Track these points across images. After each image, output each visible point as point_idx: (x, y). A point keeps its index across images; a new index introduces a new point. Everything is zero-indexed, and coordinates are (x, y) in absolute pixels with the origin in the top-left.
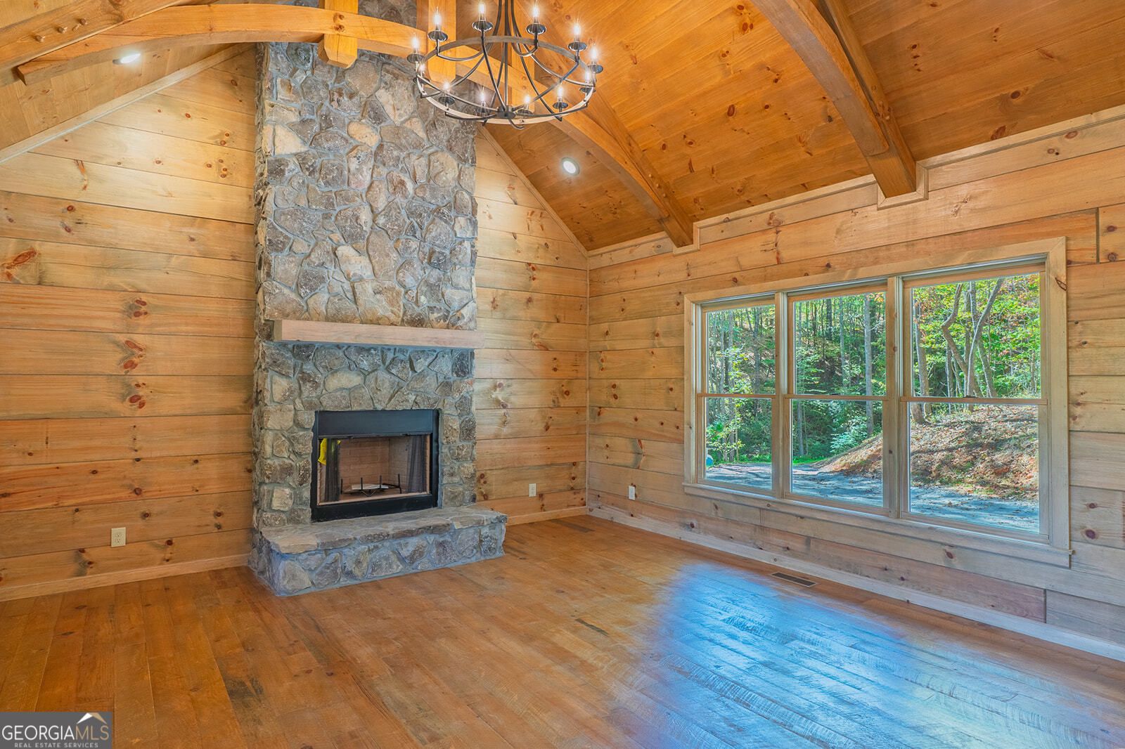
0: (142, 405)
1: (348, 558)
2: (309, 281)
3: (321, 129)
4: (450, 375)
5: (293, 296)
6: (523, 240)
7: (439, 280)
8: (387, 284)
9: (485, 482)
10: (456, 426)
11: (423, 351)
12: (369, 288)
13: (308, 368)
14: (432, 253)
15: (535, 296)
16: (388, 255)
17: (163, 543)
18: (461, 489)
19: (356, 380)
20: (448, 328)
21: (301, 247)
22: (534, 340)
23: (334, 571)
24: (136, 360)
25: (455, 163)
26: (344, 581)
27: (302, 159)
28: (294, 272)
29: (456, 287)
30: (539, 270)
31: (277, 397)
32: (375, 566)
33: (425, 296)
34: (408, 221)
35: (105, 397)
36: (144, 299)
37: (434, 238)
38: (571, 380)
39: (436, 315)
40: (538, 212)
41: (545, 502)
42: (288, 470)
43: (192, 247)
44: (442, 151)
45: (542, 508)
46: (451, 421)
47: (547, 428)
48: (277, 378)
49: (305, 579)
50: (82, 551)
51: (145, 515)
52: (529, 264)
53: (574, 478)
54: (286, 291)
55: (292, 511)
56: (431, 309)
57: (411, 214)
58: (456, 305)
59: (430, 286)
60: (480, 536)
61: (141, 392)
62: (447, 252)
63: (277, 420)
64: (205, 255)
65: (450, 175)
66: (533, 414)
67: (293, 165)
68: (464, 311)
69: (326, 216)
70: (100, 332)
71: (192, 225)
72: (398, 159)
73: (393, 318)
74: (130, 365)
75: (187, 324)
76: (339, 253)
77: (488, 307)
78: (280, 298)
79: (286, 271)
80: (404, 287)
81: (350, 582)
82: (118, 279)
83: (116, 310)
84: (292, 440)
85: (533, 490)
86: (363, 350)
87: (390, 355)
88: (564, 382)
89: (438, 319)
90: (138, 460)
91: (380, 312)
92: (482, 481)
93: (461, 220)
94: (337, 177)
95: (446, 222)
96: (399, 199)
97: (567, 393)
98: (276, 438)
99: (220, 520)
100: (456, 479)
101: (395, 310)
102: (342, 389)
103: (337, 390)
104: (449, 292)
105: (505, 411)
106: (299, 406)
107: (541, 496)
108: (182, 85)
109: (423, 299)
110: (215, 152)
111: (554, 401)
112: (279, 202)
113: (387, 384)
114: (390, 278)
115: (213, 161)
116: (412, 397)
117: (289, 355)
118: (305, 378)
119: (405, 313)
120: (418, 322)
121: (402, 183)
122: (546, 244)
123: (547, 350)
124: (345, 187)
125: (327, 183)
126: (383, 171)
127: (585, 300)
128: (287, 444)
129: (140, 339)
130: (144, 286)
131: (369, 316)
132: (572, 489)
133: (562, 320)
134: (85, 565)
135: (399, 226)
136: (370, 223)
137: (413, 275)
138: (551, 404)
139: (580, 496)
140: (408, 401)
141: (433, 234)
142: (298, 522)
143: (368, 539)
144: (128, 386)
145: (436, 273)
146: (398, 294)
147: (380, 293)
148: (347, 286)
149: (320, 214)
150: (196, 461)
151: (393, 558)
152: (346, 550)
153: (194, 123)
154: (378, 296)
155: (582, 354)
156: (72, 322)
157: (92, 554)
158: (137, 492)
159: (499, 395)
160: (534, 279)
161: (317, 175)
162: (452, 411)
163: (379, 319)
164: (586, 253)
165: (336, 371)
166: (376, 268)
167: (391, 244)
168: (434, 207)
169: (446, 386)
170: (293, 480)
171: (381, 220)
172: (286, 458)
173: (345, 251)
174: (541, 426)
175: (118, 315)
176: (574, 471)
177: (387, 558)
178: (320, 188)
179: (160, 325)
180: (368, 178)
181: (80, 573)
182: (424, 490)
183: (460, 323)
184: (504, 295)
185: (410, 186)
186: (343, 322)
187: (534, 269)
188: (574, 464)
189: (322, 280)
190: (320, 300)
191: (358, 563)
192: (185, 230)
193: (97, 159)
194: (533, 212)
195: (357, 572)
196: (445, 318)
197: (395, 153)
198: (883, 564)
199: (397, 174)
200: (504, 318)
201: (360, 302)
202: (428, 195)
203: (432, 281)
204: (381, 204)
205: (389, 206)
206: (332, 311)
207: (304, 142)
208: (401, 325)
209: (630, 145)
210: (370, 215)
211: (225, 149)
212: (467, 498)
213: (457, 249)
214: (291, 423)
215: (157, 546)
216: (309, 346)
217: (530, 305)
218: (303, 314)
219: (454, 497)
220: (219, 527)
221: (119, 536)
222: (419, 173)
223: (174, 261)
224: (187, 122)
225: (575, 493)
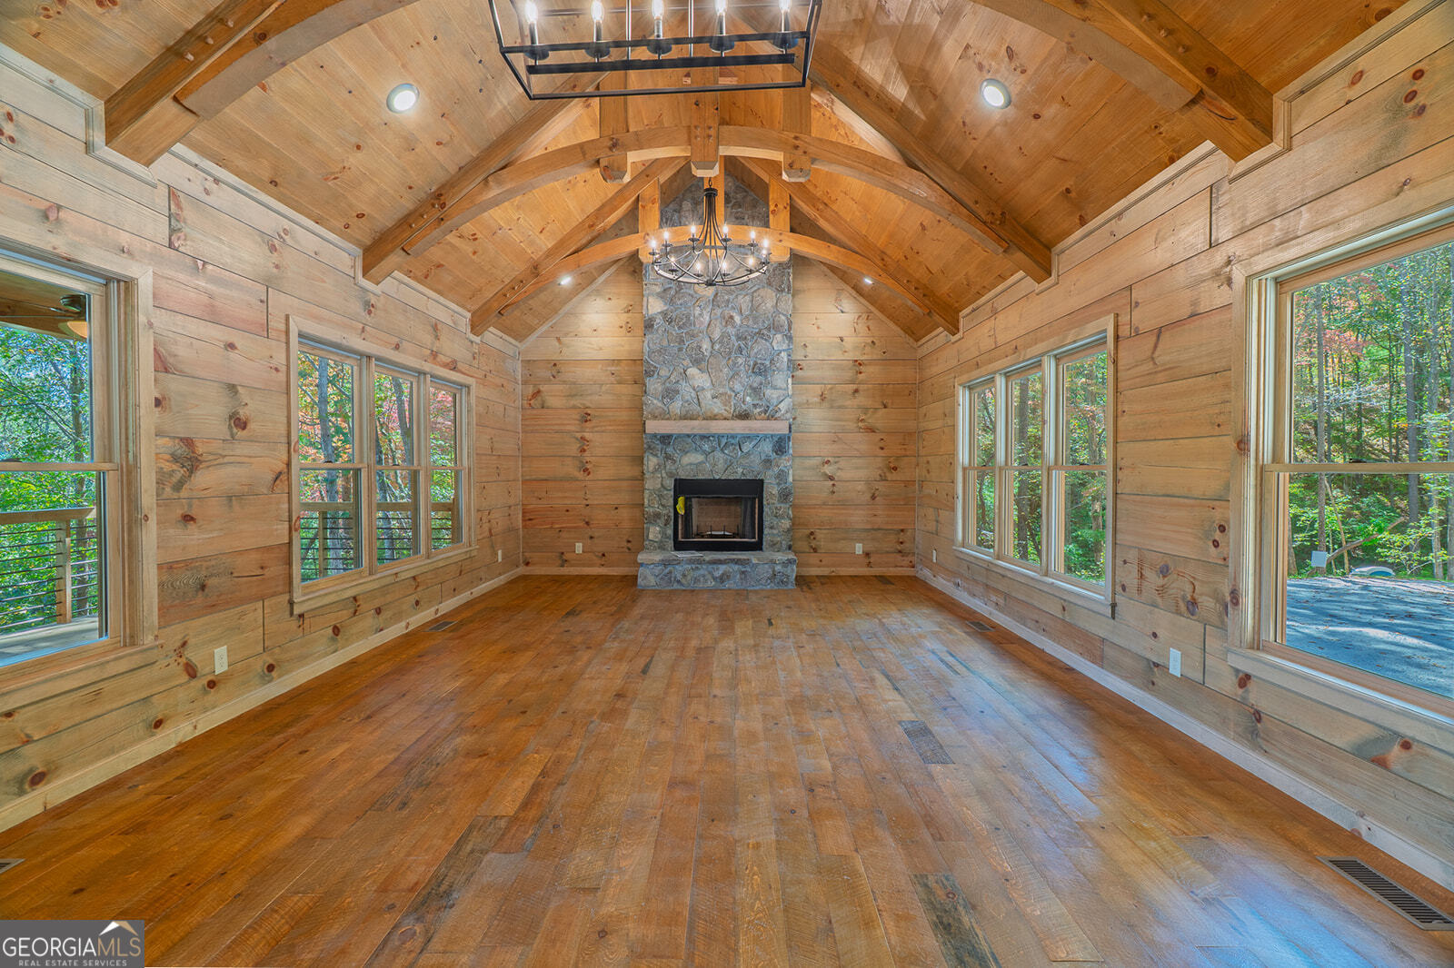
0: (589, 474)
1: (678, 571)
2: (670, 394)
3: (676, 292)
4: (771, 454)
5: (660, 404)
6: (850, 341)
7: (761, 384)
8: (721, 390)
9: (814, 538)
10: (775, 491)
11: (748, 438)
12: (708, 395)
13: (670, 450)
14: (755, 364)
15: (862, 387)
16: (721, 371)
17: (600, 554)
18: (779, 539)
19: (700, 458)
20: (768, 419)
21: (664, 372)
22: (860, 424)
23: (669, 578)
24: (586, 448)
25: (774, 294)
26: (676, 586)
27: (664, 314)
28: (660, 389)
29: (775, 388)
30: (866, 365)
31: (651, 469)
32: (696, 580)
33: (750, 396)
34: (736, 344)
35: (571, 469)
36: (589, 412)
37: (756, 354)
38: (898, 458)
39: (758, 410)
40: (865, 316)
41: (872, 560)
42: (657, 516)
43: (612, 379)
44: (763, 287)
45: (869, 565)
46: (772, 489)
47: (873, 497)
48: (651, 457)
49: (652, 581)
50: (563, 553)
51: (591, 538)
52: (856, 361)
53: (902, 543)
54: (655, 402)
55: (661, 542)
56: (755, 406)
57: (739, 338)
58: (775, 402)
59: (754, 389)
60: (774, 571)
61: (588, 466)
62: (768, 363)
63: (651, 484)
64: (620, 383)
65: (769, 304)
66: (861, 487)
67: (659, 320)
68: (781, 406)
69: (680, 350)
70: (569, 432)
71: (613, 365)
72: (728, 301)
73: (725, 414)
74: (583, 451)
75: (610, 425)
76: (688, 373)
77: (817, 400)
78: (652, 406)
79: (655, 389)
80: (734, 391)
81: (679, 587)
82: (576, 402)
83: (577, 420)
84: (661, 496)
85: (859, 549)
86: (704, 437)
87: (724, 441)
88: (892, 459)
89: (760, 414)
90: (588, 505)
91: (716, 411)
92: (812, 537)
93: (779, 337)
94: (687, 322)
95: (766, 340)
96: (730, 330)
97: (895, 469)
98: (651, 495)
99: (629, 545)
100: (775, 532)
101: (727, 408)
102: (691, 464)
103: (687, 465)
104: (768, 392)
105: (832, 482)
106: (664, 475)
107: (867, 554)
108: (606, 281)
109: (748, 399)
110: (625, 317)
111: (880, 476)
112: (651, 345)
113: (722, 461)
114: (724, 386)
115: (623, 324)
116: (740, 470)
117: (658, 442)
118: (668, 457)
119: (734, 411)
120: (744, 416)
121: (732, 317)
122: (873, 342)
123: (874, 432)
124: (693, 328)
125: (680, 328)
126: (718, 311)
127: (914, 386)
128: (657, 499)
129: (587, 435)
130: (588, 404)
131: (709, 414)
132: (900, 552)
133: (889, 405)
134: (564, 562)
135: (729, 348)
136: (710, 349)
137: (740, 382)
138: (878, 478)
139: (910, 558)
140: (738, 473)
141: (755, 350)
142: (664, 549)
143: (691, 561)
144: (582, 462)
145: (759, 379)
146: (730, 396)
147: (716, 397)
148: (693, 395)
149: (676, 349)
150: (616, 508)
151: (709, 577)
152: (677, 567)
153: (614, 302)
154: (715, 400)
155: (910, 434)
156: (556, 427)
157: (567, 556)
158: (587, 523)
159: (828, 470)
160: (860, 373)
161: (673, 323)
162: (774, 481)
163: (715, 416)
164: (915, 345)
165: (687, 453)
166: (714, 380)
167: (725, 361)
168: (757, 330)
169: (767, 462)
170: (661, 522)
171: (717, 347)
172: (656, 508)
173: (693, 371)
174: (868, 496)
175: (577, 422)
176: (902, 537)
177: (704, 576)
178: (675, 331)
179: (597, 427)
180: (708, 318)
181: (562, 566)
182: (754, 538)
183: (777, 415)
184: (831, 389)
185: (737, 319)
186: (691, 419)
187: (860, 364)
188: (902, 530)
189: (677, 392)
190: (677, 406)
191: (684, 576)
192: (609, 368)
193: (566, 334)
194: (860, 317)
195: (683, 581)
196: (766, 412)
197: (726, 297)
198: (1036, 617)
199: (728, 312)
200: (832, 407)
201: (703, 405)
202: (751, 322)
203: (755, 385)
204: (716, 335)
205: (722, 336)
206: (683, 413)
207: (666, 304)
208: (732, 419)
209: (883, 260)
210: (710, 344)
211: (630, 314)
212: (784, 546)
213: (776, 359)
214: (660, 486)
215: (597, 556)
216: (669, 436)
217: (856, 395)
218: (664, 415)
219: (773, 545)
220: (629, 549)
221: (579, 547)
222: (744, 308)
223: (604, 388)
224: (609, 303)
225: (903, 556)
